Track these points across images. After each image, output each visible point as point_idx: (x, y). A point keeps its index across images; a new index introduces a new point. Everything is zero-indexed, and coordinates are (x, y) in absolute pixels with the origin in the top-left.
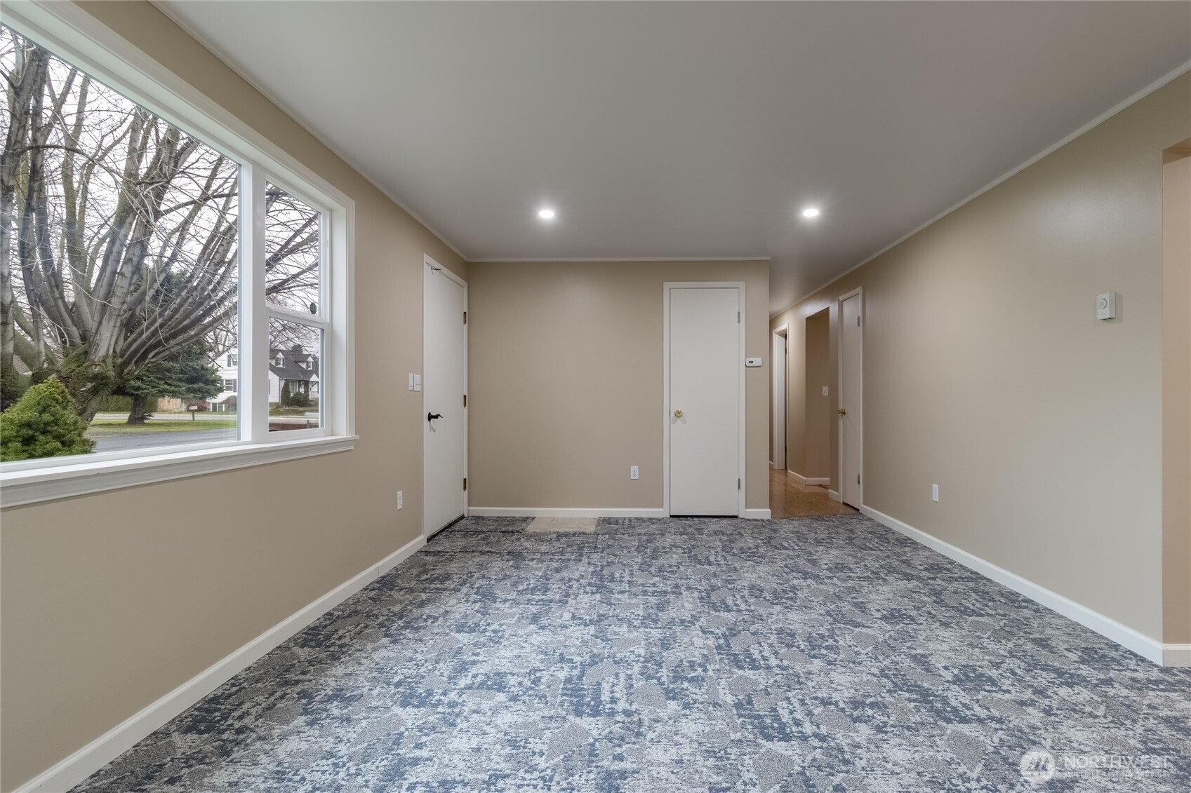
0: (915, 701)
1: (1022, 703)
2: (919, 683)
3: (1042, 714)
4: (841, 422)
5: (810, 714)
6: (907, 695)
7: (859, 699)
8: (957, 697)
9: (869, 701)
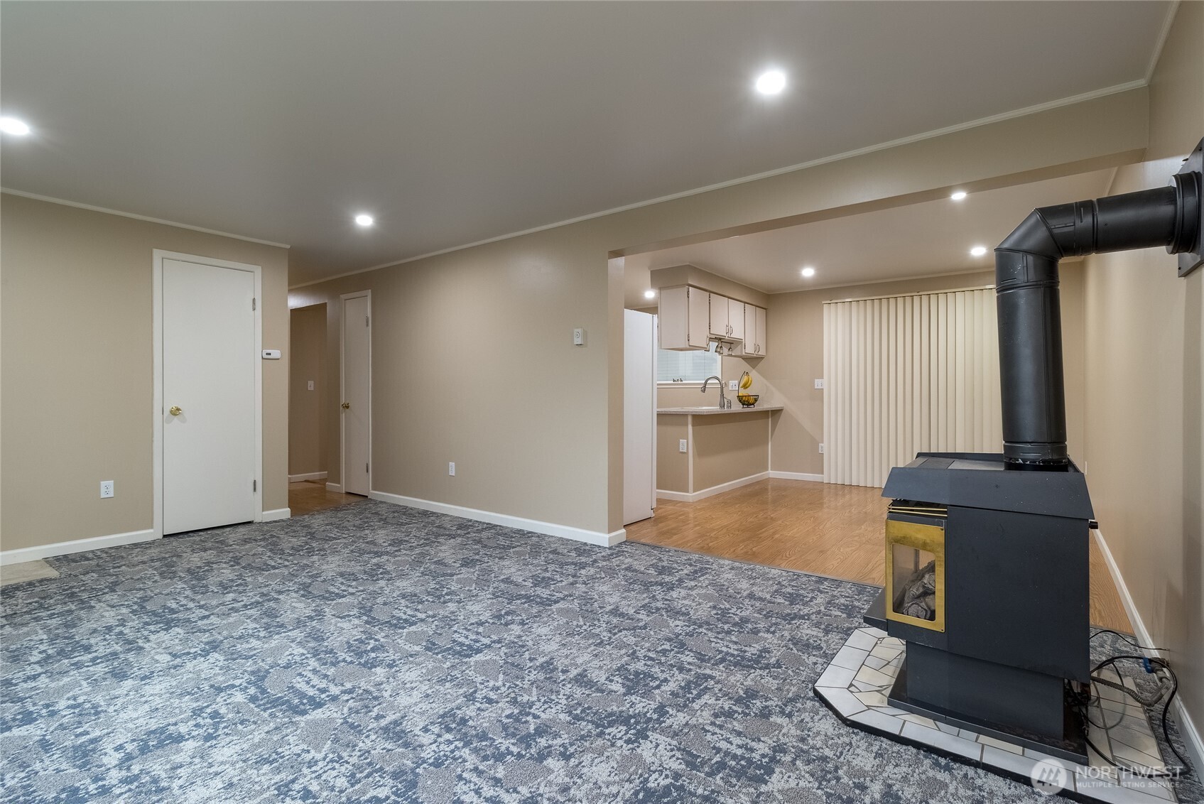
0: (525, 603)
1: (572, 584)
2: (519, 593)
3: (584, 586)
4: (343, 416)
5: (478, 633)
6: (519, 601)
7: (497, 614)
8: (543, 592)
9: (503, 612)
